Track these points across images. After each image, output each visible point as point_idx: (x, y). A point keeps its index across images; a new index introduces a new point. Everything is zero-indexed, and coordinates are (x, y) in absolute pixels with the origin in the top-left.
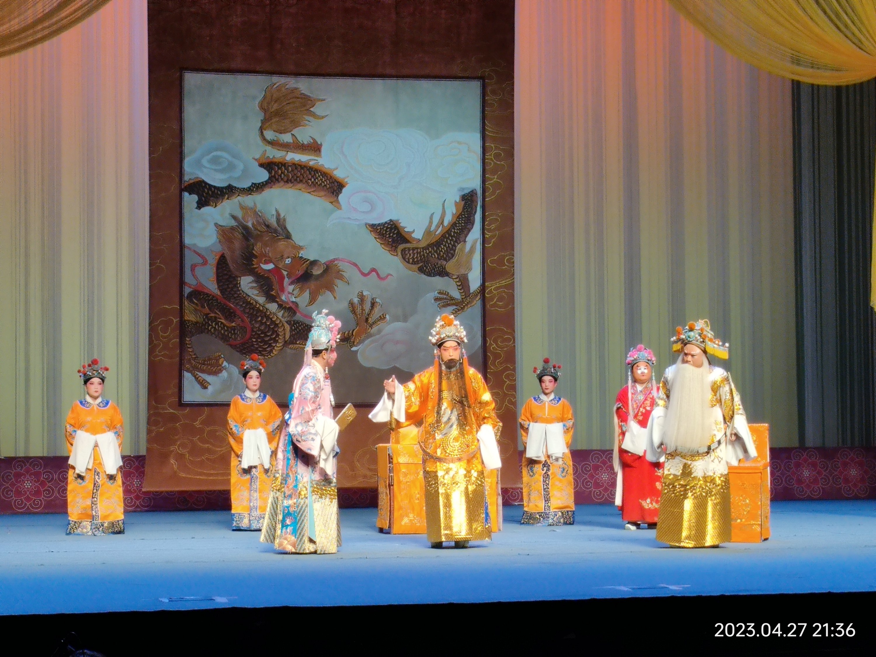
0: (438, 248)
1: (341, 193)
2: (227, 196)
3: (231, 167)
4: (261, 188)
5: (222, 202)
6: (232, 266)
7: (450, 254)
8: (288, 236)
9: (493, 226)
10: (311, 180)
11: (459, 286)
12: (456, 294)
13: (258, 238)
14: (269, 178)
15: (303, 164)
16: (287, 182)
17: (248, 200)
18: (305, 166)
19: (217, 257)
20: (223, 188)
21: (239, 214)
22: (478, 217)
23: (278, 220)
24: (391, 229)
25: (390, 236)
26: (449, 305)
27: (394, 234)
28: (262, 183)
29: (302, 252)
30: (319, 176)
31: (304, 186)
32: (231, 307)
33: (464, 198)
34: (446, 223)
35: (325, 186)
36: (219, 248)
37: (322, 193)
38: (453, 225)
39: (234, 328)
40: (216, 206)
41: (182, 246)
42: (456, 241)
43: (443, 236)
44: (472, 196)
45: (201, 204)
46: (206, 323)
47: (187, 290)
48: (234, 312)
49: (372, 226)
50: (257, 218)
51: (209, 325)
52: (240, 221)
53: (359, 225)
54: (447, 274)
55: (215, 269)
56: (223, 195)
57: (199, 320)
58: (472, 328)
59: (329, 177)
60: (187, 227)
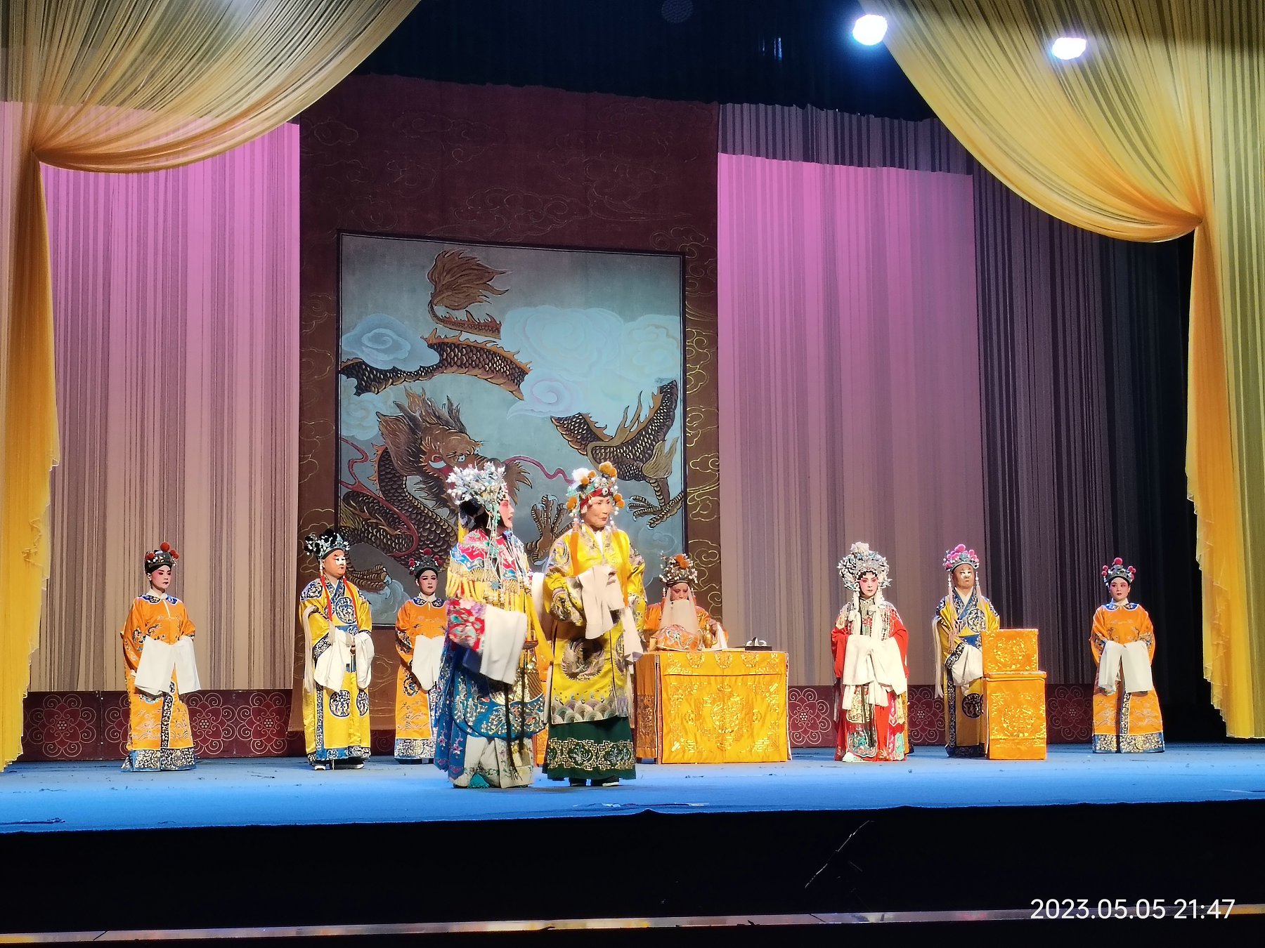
0: (633, 448)
1: (523, 380)
2: (391, 380)
3: (396, 347)
4: (431, 372)
5: (385, 388)
6: (397, 463)
7: (647, 454)
8: (462, 430)
9: (695, 424)
10: (488, 365)
11: (658, 491)
12: (654, 501)
13: (426, 431)
14: (440, 362)
15: (479, 346)
16: (460, 366)
17: (416, 387)
18: (483, 349)
19: (380, 452)
20: (386, 371)
21: (405, 403)
22: (678, 412)
23: (450, 411)
24: (580, 424)
25: (578, 432)
26: (646, 513)
27: (583, 430)
28: (432, 366)
29: (477, 449)
30: (498, 361)
31: (480, 372)
32: (395, 511)
33: (662, 389)
34: (642, 419)
35: (505, 372)
36: (381, 441)
37: (502, 381)
38: (651, 421)
39: (397, 537)
40: (378, 392)
41: (337, 437)
42: (654, 440)
43: (639, 433)
44: (671, 388)
45: (360, 390)
46: (365, 530)
47: (344, 491)
48: (399, 518)
49: (559, 420)
50: (425, 407)
51: (369, 532)
52: (406, 410)
53: (543, 419)
54: (644, 478)
55: (377, 466)
56: (386, 379)
57: (357, 527)
58: (673, 540)
59: (509, 362)
60: (344, 416)
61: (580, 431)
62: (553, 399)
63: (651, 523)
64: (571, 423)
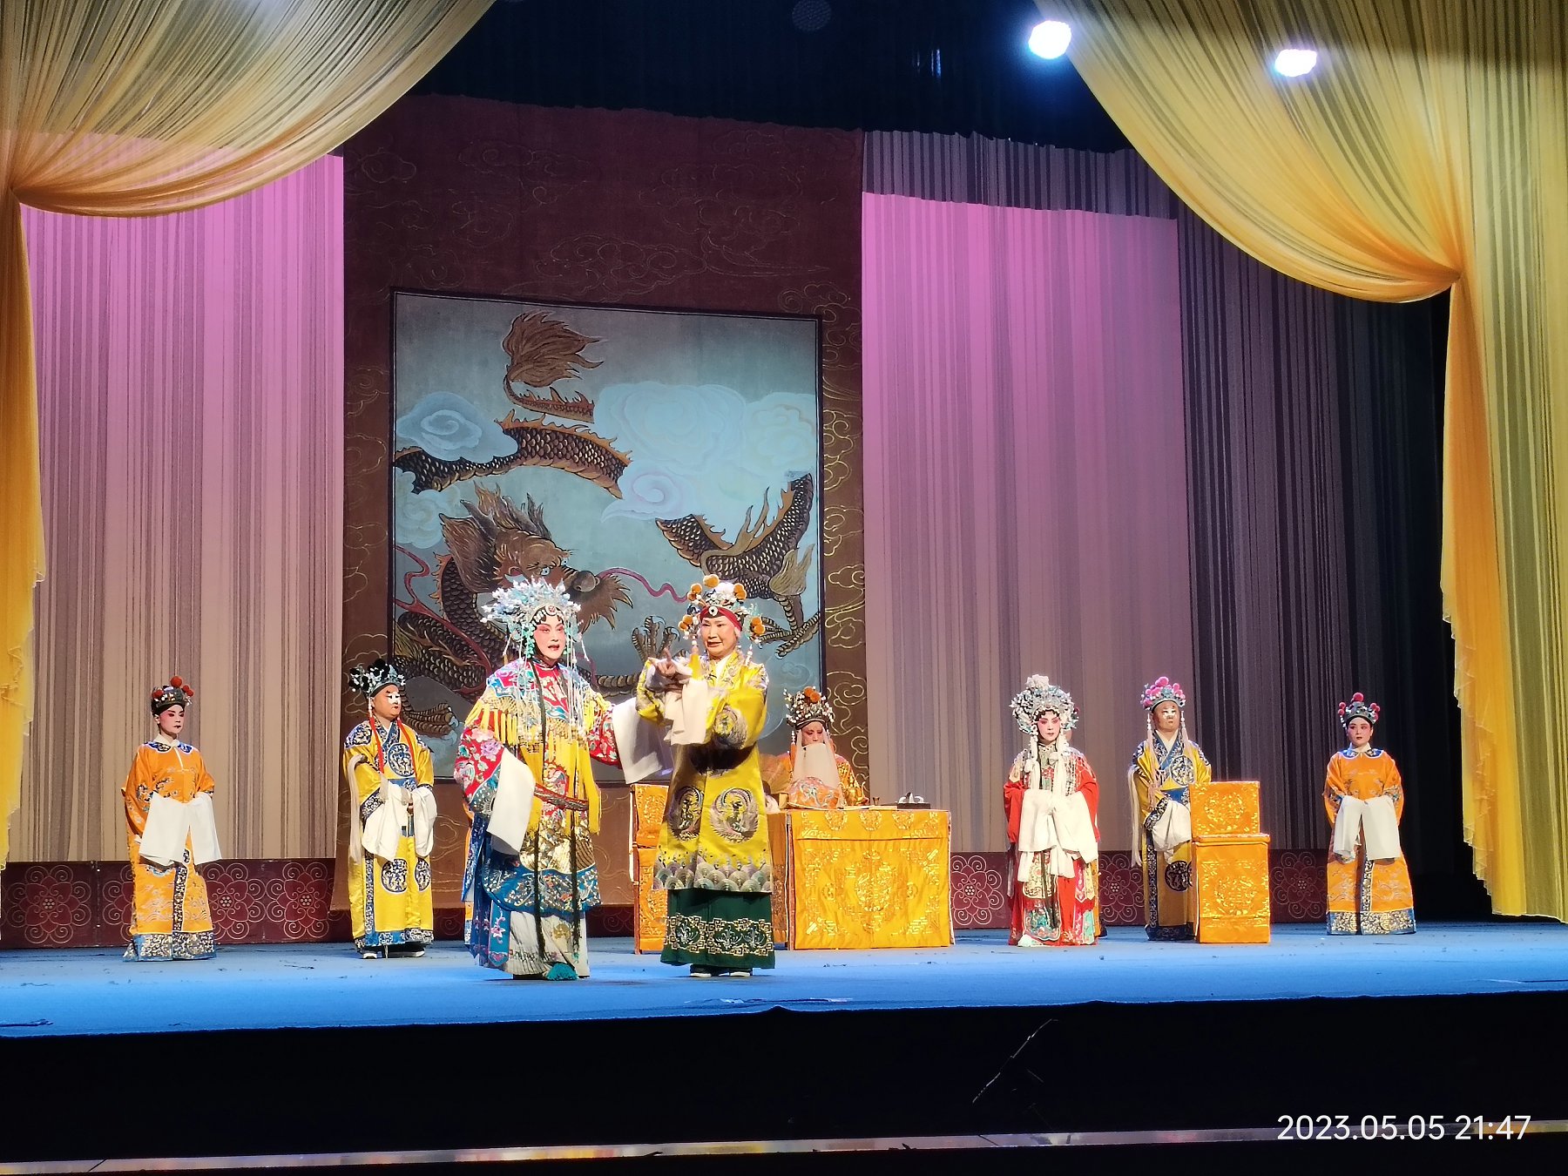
0: (757, 558)
1: (621, 474)
2: (457, 474)
3: (464, 433)
4: (507, 464)
5: (450, 484)
6: (465, 578)
7: (776, 565)
8: (546, 536)
9: (835, 528)
10: (578, 455)
11: (789, 612)
12: (784, 624)
13: (502, 537)
14: (519, 451)
15: (567, 431)
16: (544, 457)
17: (488, 482)
18: (569, 435)
19: (444, 564)
20: (451, 463)
21: (475, 502)
22: (814, 513)
23: (531, 512)
24: (692, 528)
25: (690, 539)
26: (774, 639)
27: (696, 536)
28: (509, 457)
29: (565, 559)
30: (590, 450)
31: (568, 463)
32: (463, 637)
33: (793, 485)
34: (769, 522)
35: (599, 463)
36: (445, 551)
37: (595, 475)
38: (780, 525)
39: (466, 669)
40: (442, 489)
41: (391, 544)
42: (784, 548)
43: (766, 539)
44: (805, 483)
45: (419, 486)
46: (426, 660)
47: (399, 612)
48: (467, 645)
49: (666, 523)
50: (500, 508)
51: (430, 663)
52: (476, 511)
53: (646, 522)
54: (772, 595)
55: (440, 580)
56: (451, 473)
57: (415, 656)
58: (806, 672)
59: (604, 452)
60: (399, 520)
61: (693, 537)
62: (658, 496)
63: (781, 651)
64: (681, 527)
